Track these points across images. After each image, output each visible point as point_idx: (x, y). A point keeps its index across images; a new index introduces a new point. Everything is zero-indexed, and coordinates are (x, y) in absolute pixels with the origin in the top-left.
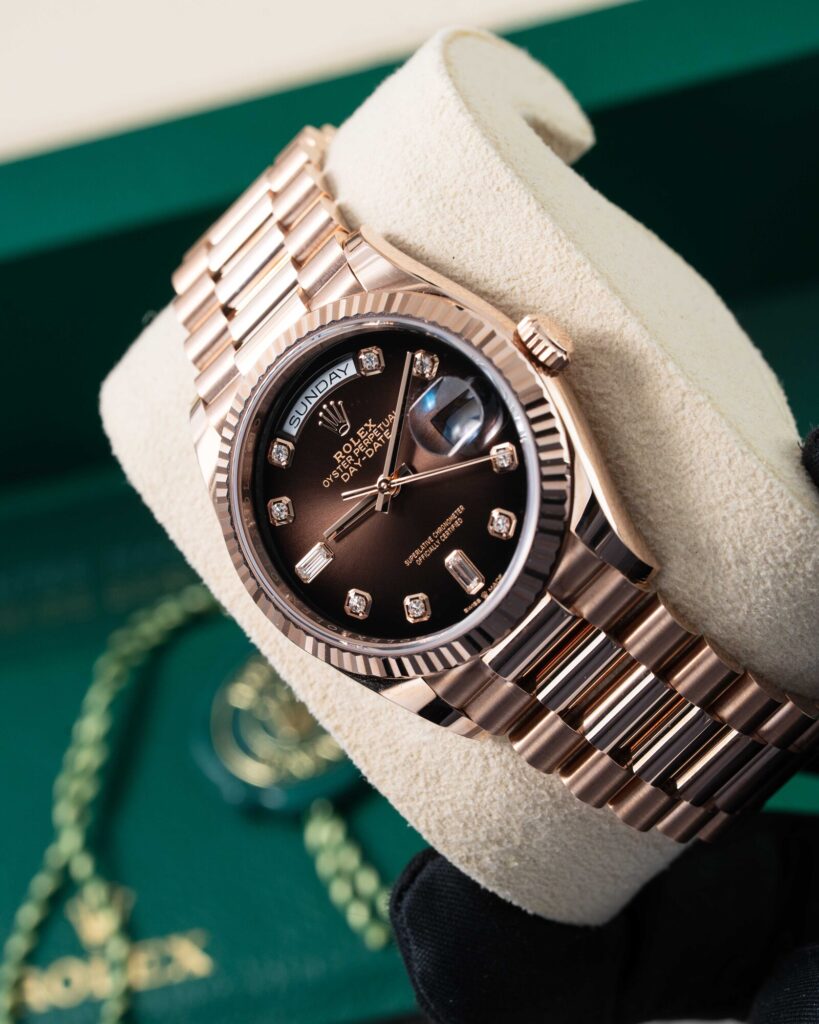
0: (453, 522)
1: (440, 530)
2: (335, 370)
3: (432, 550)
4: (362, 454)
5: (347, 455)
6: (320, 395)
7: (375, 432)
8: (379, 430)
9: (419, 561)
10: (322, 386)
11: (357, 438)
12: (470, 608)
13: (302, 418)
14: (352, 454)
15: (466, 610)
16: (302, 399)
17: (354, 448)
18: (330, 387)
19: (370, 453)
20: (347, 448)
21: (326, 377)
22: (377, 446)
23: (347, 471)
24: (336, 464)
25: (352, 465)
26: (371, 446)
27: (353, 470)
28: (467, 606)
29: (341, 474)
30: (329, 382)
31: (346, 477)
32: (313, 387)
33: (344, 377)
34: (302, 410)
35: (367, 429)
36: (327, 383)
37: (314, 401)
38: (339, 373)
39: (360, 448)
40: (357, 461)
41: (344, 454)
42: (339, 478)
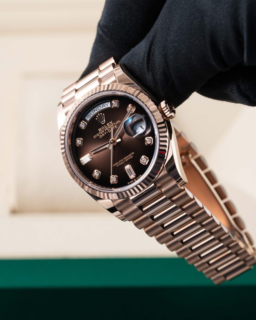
0: (130, 156)
1: (125, 158)
2: (104, 104)
3: (122, 163)
4: (107, 131)
7: (112, 125)
8: (114, 125)
9: (117, 166)
10: (99, 108)
11: (106, 126)
12: (130, 183)
13: (92, 116)
14: (104, 130)
15: (128, 183)
16: (93, 110)
17: (105, 128)
18: (102, 109)
19: (109, 131)
20: (103, 128)
21: (101, 106)
23: (102, 135)
24: (99, 132)
25: (103, 133)
26: (110, 129)
30: (102, 107)
32: (97, 108)
34: (92, 113)
35: (110, 124)
37: (96, 112)
39: (107, 129)
40: (105, 132)
41: (102, 129)
42: (99, 136)
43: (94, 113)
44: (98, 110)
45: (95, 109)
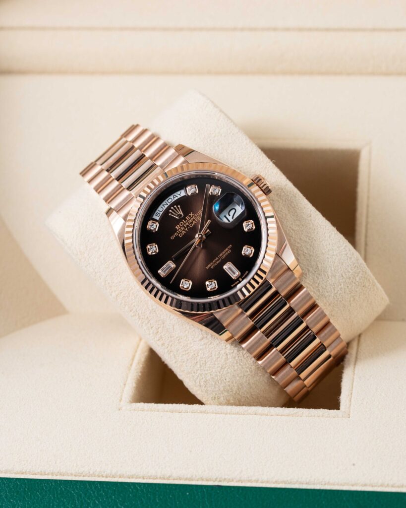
0: (227, 251)
1: (221, 255)
2: (175, 194)
3: (218, 262)
4: (188, 226)
5: (181, 227)
6: (169, 204)
7: (193, 218)
8: (195, 216)
9: (212, 267)
10: (170, 201)
11: (186, 220)
12: (234, 284)
13: (161, 213)
14: (183, 226)
15: (232, 286)
16: (161, 206)
17: (184, 224)
18: (173, 201)
19: (191, 225)
20: (182, 224)
21: (172, 197)
22: (194, 223)
23: (181, 233)
24: (176, 230)
25: (184, 230)
26: (192, 223)
27: (183, 232)
28: (233, 284)
29: (179, 234)
30: (173, 199)
31: (181, 235)
32: (166, 201)
33: (179, 197)
34: (161, 210)
35: (190, 216)
36: (172, 199)
37: (166, 206)
38: (177, 195)
39: (187, 224)
40: (185, 228)
41: (180, 226)
42: (178, 235)
43: (164, 209)
44: (168, 203)
45: (164, 203)
